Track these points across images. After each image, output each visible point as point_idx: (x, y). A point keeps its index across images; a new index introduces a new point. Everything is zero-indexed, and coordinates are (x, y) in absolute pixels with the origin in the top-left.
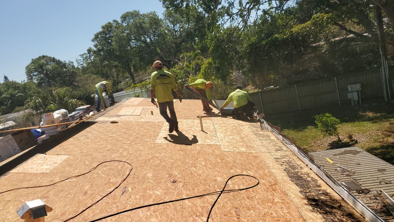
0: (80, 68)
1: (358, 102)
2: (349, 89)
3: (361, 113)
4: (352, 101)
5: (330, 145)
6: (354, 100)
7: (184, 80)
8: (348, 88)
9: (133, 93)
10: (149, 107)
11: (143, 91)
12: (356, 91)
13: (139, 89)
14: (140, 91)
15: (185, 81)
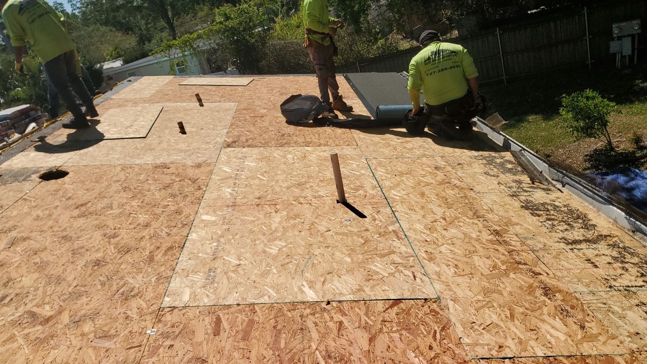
0: (77, 14)
1: (631, 58)
2: (616, 31)
3: (641, 83)
4: (618, 57)
5: (588, 158)
6: (623, 54)
7: (266, 28)
8: (614, 29)
9: (166, 58)
10: (179, 104)
11: (186, 53)
12: (629, 36)
13: (178, 51)
14: (180, 55)
15: (269, 29)
